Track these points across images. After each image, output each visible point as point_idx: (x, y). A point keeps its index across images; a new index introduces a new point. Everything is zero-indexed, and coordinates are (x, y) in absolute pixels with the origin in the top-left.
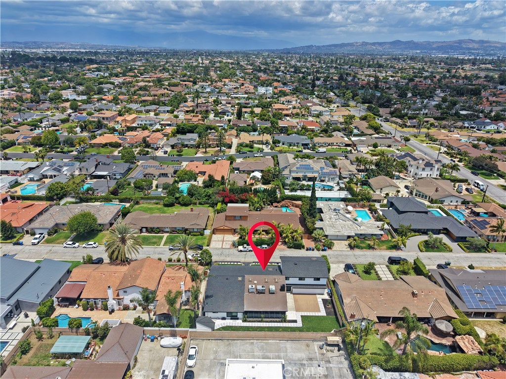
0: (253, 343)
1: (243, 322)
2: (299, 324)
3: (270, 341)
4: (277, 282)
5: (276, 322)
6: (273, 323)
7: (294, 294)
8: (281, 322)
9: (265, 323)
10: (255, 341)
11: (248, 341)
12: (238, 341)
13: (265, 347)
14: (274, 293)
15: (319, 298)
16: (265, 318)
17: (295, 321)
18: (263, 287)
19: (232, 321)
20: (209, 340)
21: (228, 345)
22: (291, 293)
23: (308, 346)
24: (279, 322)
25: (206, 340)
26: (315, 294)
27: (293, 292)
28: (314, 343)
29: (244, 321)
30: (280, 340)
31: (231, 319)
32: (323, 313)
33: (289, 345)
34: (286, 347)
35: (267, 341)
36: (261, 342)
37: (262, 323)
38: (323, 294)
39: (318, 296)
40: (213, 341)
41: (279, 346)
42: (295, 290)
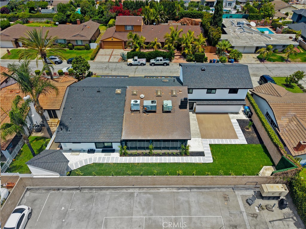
0: (132, 194)
1: (121, 156)
2: (208, 159)
3: (161, 190)
4: (174, 96)
5: (173, 155)
6: (167, 158)
7: (197, 113)
8: (180, 155)
9: (154, 157)
10: (137, 191)
11: (125, 191)
12: (108, 192)
13: (153, 201)
14: (169, 112)
15: (233, 118)
16: (156, 148)
17: (202, 154)
18: (153, 102)
19: (104, 154)
20: (59, 189)
21: (88, 200)
22: (194, 112)
23: (226, 198)
24: (177, 155)
25: (54, 189)
26: (227, 113)
27: (197, 111)
28: (237, 192)
29: (123, 154)
30: (179, 188)
31: (103, 151)
32: (241, 140)
33: (194, 197)
34: (188, 202)
35: (156, 191)
36: (145, 193)
37: (150, 157)
38: (237, 113)
39: (231, 116)
40: (65, 192)
41: (177, 200)
42: (198, 108)
